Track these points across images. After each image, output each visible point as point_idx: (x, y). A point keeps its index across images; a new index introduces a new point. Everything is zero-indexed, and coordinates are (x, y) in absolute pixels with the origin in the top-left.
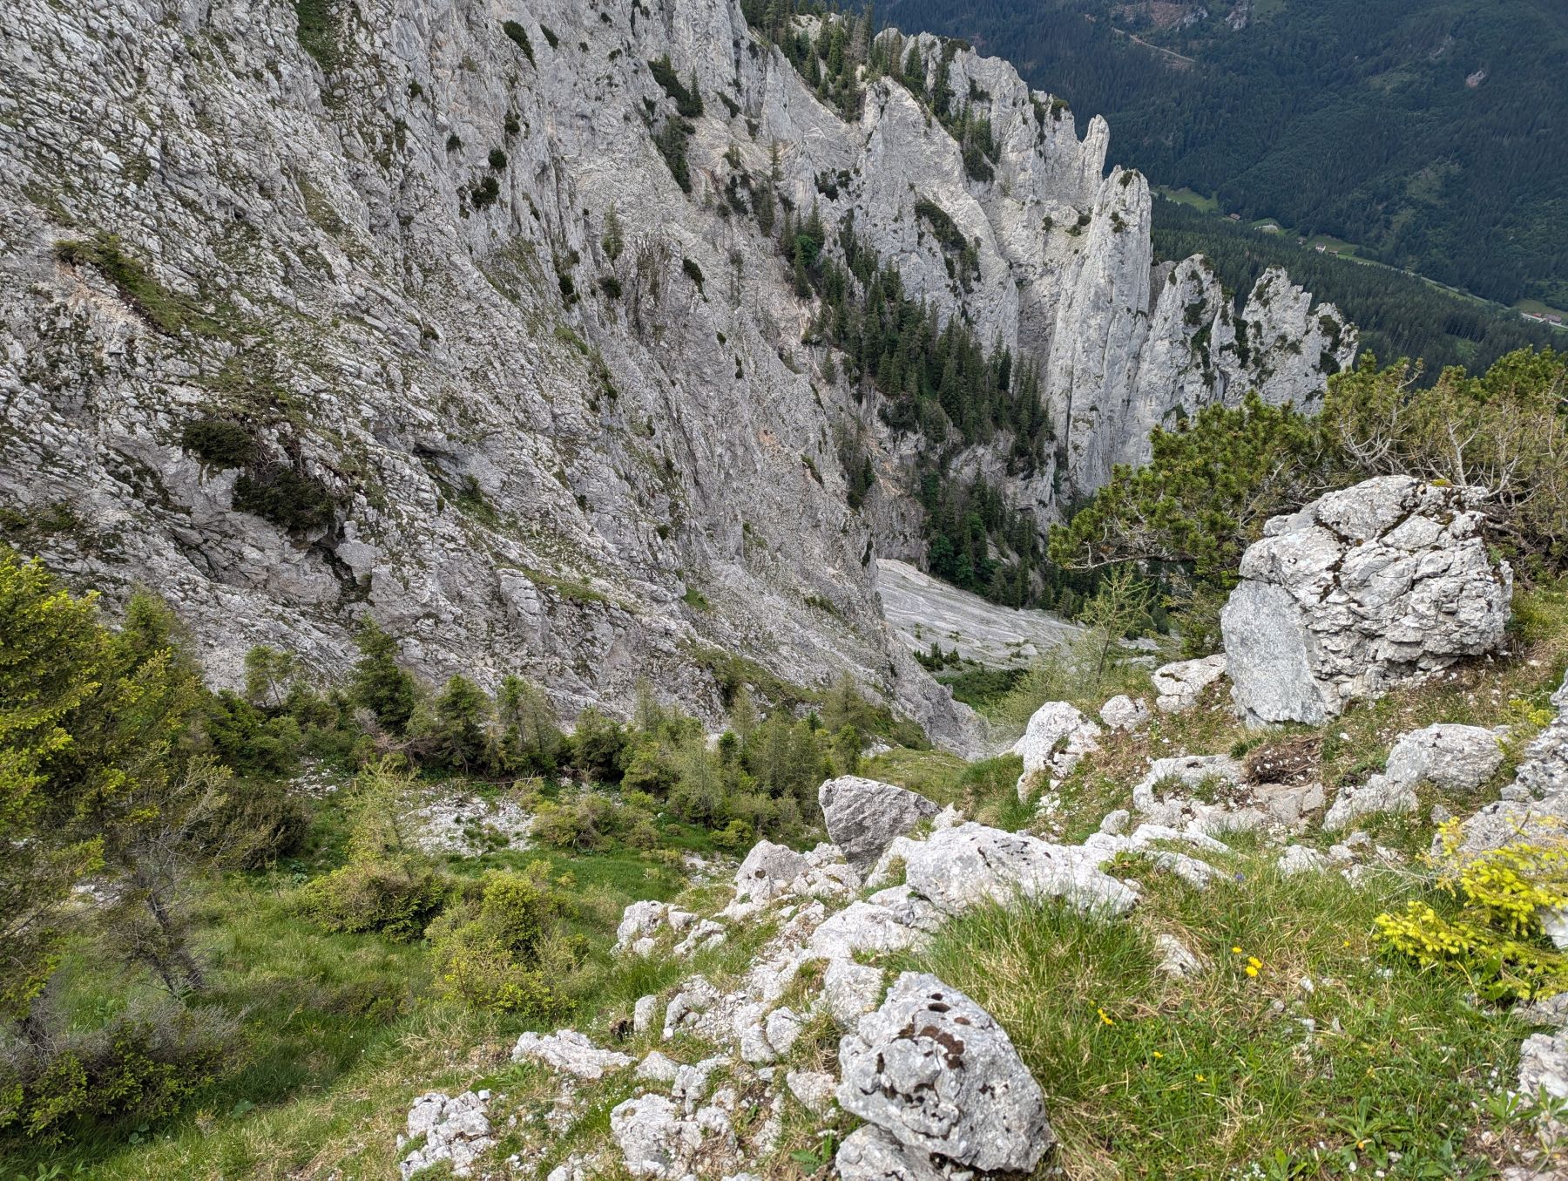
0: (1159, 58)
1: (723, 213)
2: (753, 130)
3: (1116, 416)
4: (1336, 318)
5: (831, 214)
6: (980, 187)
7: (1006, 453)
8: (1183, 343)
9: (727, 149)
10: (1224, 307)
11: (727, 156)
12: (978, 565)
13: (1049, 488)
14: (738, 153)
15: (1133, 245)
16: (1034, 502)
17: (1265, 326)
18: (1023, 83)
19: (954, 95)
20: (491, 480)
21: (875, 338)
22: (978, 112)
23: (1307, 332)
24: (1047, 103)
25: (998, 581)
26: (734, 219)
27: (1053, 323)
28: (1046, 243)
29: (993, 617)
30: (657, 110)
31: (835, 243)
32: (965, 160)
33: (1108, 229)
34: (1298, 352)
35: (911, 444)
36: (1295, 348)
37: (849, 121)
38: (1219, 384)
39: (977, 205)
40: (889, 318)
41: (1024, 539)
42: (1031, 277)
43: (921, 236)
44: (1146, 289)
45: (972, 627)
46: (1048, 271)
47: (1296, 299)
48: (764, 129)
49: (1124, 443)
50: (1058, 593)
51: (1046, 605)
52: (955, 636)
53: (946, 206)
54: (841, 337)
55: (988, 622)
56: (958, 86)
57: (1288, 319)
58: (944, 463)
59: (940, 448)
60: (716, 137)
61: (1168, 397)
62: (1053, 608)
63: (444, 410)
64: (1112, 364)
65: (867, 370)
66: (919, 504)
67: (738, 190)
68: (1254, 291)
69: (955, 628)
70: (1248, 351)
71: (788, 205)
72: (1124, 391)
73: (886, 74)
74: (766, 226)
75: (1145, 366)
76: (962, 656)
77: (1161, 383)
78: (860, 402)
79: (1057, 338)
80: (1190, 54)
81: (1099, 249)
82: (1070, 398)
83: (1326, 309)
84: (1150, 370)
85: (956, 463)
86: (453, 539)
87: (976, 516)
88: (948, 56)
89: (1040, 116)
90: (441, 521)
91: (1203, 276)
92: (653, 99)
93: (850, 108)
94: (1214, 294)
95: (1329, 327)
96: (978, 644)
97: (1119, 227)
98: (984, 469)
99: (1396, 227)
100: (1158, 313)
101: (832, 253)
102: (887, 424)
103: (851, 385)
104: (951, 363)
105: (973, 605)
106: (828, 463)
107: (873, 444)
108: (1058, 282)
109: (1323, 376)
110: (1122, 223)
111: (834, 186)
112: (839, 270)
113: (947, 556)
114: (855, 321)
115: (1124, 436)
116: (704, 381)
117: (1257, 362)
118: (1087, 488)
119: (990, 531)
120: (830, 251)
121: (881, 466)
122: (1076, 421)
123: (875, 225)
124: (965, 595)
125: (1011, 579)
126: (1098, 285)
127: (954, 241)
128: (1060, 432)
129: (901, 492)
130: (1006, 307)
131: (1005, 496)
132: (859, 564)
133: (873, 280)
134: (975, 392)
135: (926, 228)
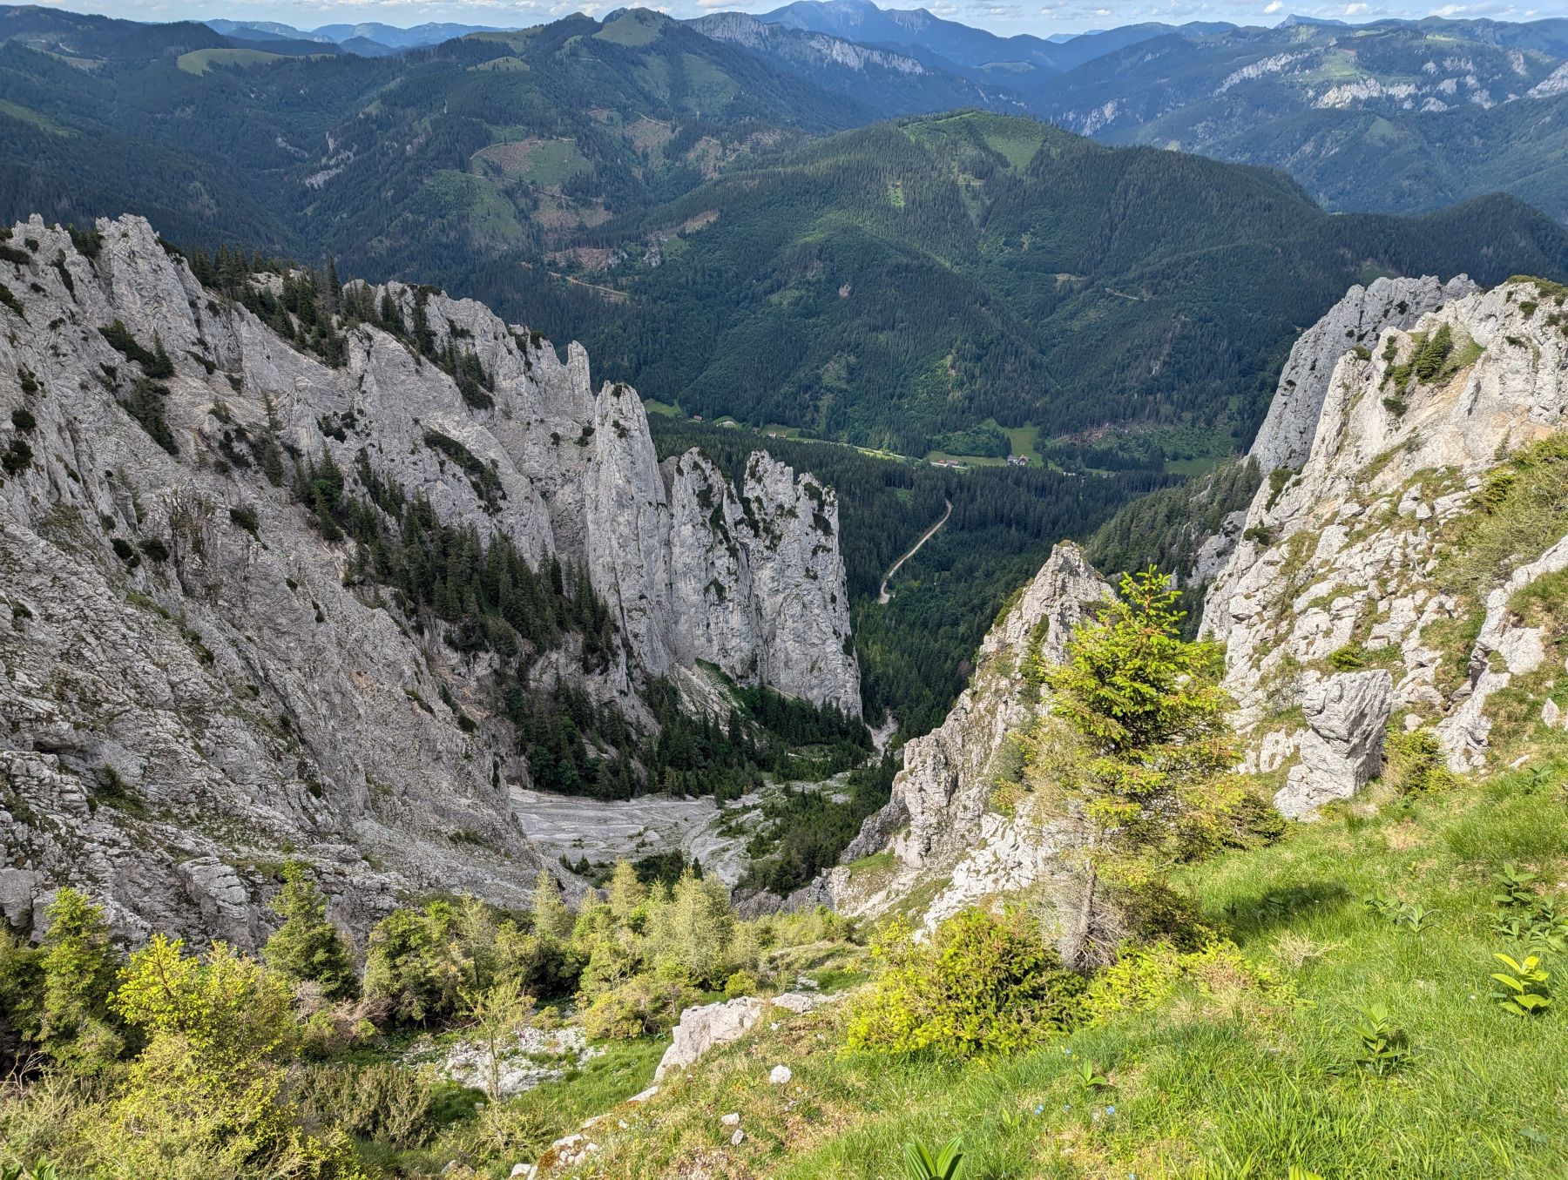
0: (597, 293)
1: (222, 469)
2: (237, 384)
3: (663, 599)
4: (816, 484)
5: (344, 455)
6: (482, 414)
7: (579, 653)
8: (703, 525)
9: (211, 406)
10: (728, 488)
11: (212, 412)
12: (580, 767)
13: (625, 677)
14: (226, 409)
15: (638, 447)
16: (616, 694)
17: (764, 499)
18: (499, 320)
19: (435, 335)
20: (129, 768)
21: (423, 567)
22: (463, 347)
23: (798, 499)
24: (525, 334)
25: (604, 778)
26: (236, 474)
27: (585, 527)
28: (558, 456)
29: (608, 814)
30: (119, 375)
31: (356, 482)
32: (463, 392)
33: (613, 436)
34: (797, 517)
35: (485, 664)
36: (792, 513)
37: (335, 367)
38: (742, 554)
39: (485, 430)
40: (431, 547)
41: (616, 731)
42: (552, 488)
43: (442, 464)
44: (660, 483)
45: (592, 830)
46: (567, 480)
47: (782, 473)
48: (249, 383)
49: (676, 623)
50: (662, 774)
51: (654, 789)
52: (578, 844)
53: (454, 434)
54: (386, 573)
55: (605, 821)
56: (438, 326)
57: (780, 490)
58: (522, 676)
59: (514, 663)
60: (196, 395)
61: (703, 574)
62: (660, 790)
63: (61, 697)
64: (648, 553)
65: (422, 600)
66: (508, 722)
67: (235, 444)
68: (748, 471)
69: (576, 836)
70: (757, 522)
71: (294, 452)
72: (664, 575)
73: (364, 321)
74: (275, 476)
75: (676, 550)
76: (591, 861)
77: (694, 563)
78: (422, 633)
79: (592, 539)
80: (622, 289)
81: (610, 454)
82: (618, 592)
83: (806, 478)
84: (682, 553)
85: (533, 673)
86: (114, 843)
87: (567, 720)
88: (421, 299)
89: (522, 346)
90: (96, 825)
91: (704, 465)
92: (111, 364)
93: (335, 355)
94: (717, 479)
95: (813, 493)
96: (603, 845)
97: (623, 433)
98: (562, 673)
99: (824, 411)
100: (675, 502)
101: (354, 492)
102: (456, 649)
103: (409, 618)
104: (505, 578)
105: (587, 809)
106: (429, 693)
107: (446, 672)
108: (580, 488)
109: (820, 532)
110: (624, 429)
111: (340, 429)
112: (366, 508)
113: (548, 766)
114: (396, 555)
115: (675, 616)
116: (280, 633)
117: (767, 530)
118: (656, 671)
119: (583, 731)
120: (352, 491)
121: (460, 693)
122: (629, 611)
123: (393, 460)
124: (574, 801)
125: (616, 773)
126: (617, 486)
127: (473, 466)
128: (619, 623)
129: (487, 713)
130: (537, 519)
131: (589, 694)
132: (490, 788)
133: (404, 512)
134: (535, 601)
135: (443, 456)
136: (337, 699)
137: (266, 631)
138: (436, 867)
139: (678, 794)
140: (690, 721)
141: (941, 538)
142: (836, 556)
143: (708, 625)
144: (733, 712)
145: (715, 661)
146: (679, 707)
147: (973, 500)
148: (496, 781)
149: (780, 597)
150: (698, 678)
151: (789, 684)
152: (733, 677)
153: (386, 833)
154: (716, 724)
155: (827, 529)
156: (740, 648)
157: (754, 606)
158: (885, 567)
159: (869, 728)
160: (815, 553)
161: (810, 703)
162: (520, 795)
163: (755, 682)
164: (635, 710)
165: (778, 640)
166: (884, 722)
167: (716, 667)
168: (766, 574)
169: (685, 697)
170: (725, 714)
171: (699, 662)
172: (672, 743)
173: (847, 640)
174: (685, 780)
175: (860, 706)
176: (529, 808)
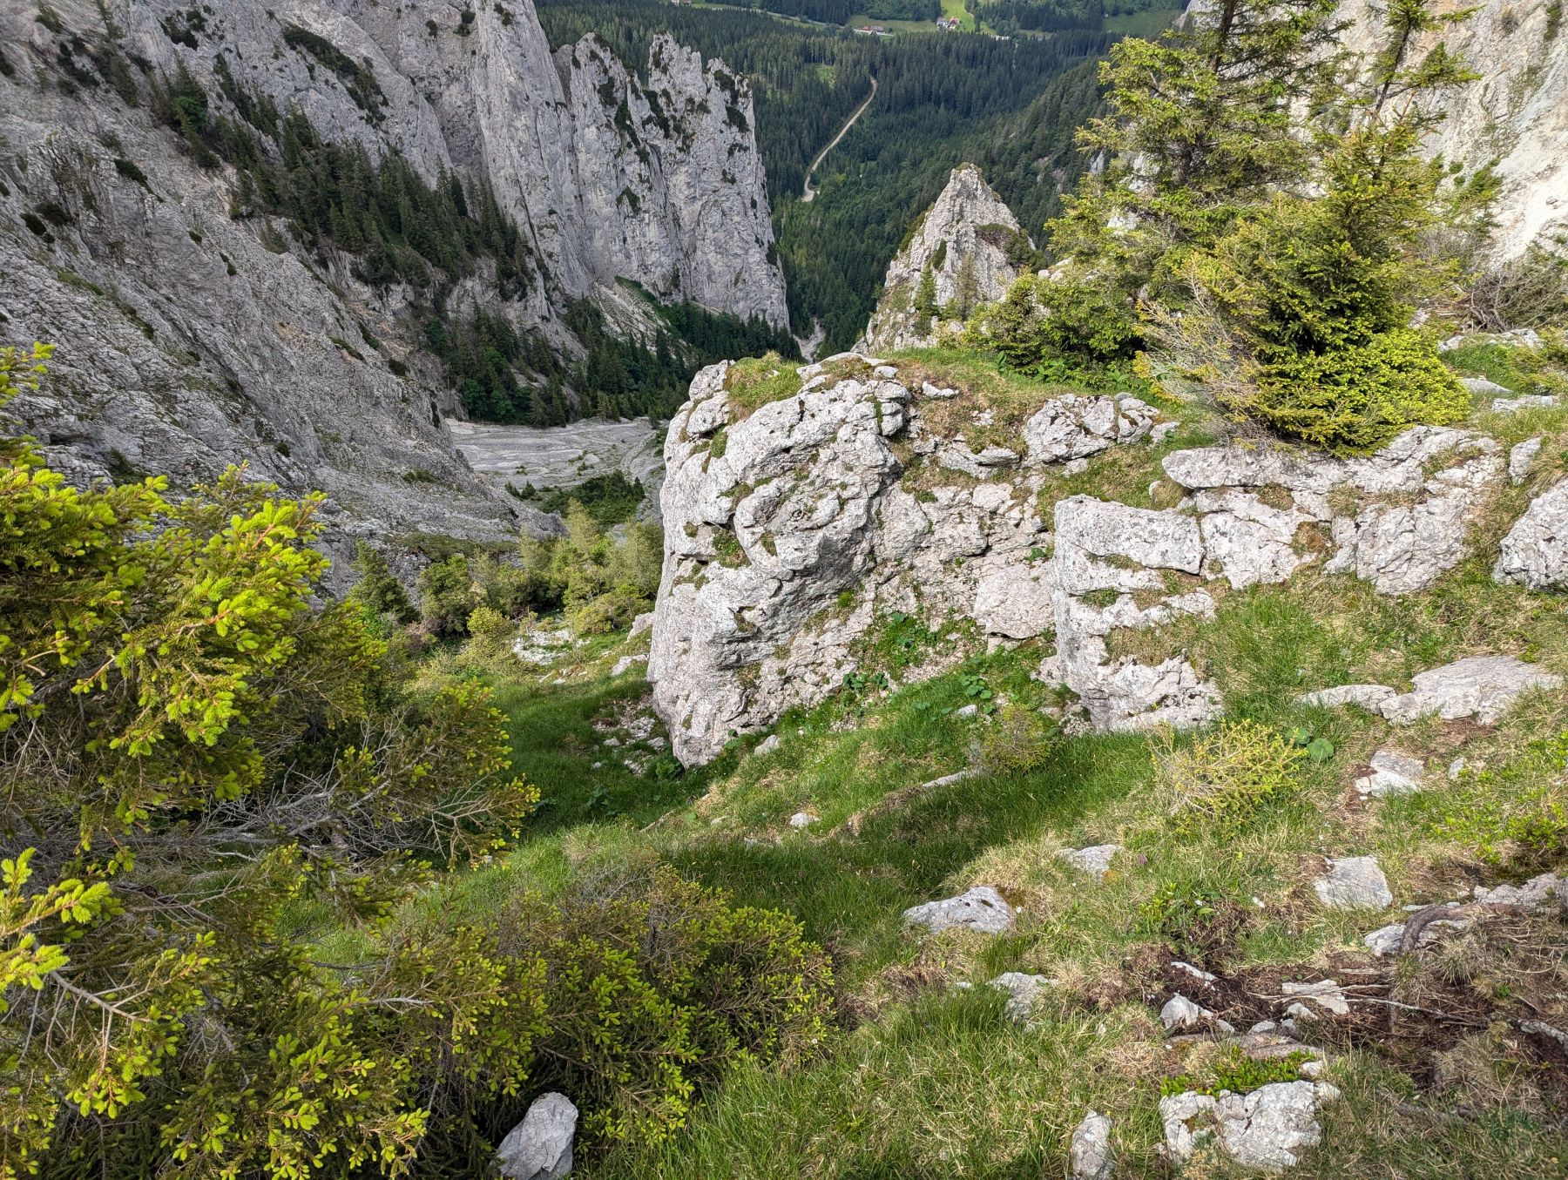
1: (68, 90)
3: (574, 214)
4: (727, 71)
5: (200, 62)
7: (494, 279)
8: (608, 126)
9: (36, 12)
10: (632, 81)
11: (39, 19)
12: (512, 397)
13: (544, 302)
14: (54, 15)
15: (526, 35)
16: (538, 320)
17: (672, 93)
20: (130, 448)
21: (314, 193)
23: (708, 91)
25: (538, 407)
26: (85, 95)
27: (479, 134)
28: (438, 49)
29: (547, 440)
31: (220, 97)
33: (497, 23)
34: (708, 112)
35: (399, 296)
36: (704, 108)
38: (653, 159)
39: (351, 22)
40: (317, 169)
41: (543, 359)
42: (437, 89)
43: (311, 69)
44: (556, 79)
45: (533, 457)
46: (452, 78)
47: (689, 60)
49: (591, 239)
50: (594, 399)
51: (589, 413)
52: (522, 471)
53: (317, 28)
54: (275, 202)
55: (545, 448)
57: (689, 81)
58: (439, 307)
59: (429, 293)
61: (614, 183)
62: (594, 414)
64: (552, 162)
65: (319, 231)
66: (433, 356)
67: (75, 58)
68: (651, 60)
70: (666, 120)
71: (144, 65)
72: (572, 187)
74: (129, 95)
75: (582, 157)
76: (536, 486)
77: (603, 170)
78: (326, 267)
79: (489, 148)
81: (496, 46)
82: (526, 207)
83: (716, 65)
84: (588, 160)
85: (450, 303)
87: (492, 350)
91: (602, 54)
94: (617, 70)
95: (725, 83)
96: (545, 470)
97: (507, 19)
98: (479, 301)
100: (574, 100)
101: (220, 110)
102: (366, 283)
103: (309, 251)
105: (525, 437)
106: (353, 337)
107: (359, 307)
108: (467, 88)
109: (735, 129)
110: (508, 14)
111: (188, 32)
112: (237, 127)
113: (480, 398)
114: (282, 182)
115: (588, 232)
116: (196, 290)
117: (678, 129)
118: (576, 292)
119: (510, 361)
120: (218, 108)
121: (378, 328)
122: (540, 228)
123: (255, 67)
124: (512, 430)
125: (548, 400)
126: (509, 84)
127: (345, 67)
128: (532, 244)
129: (410, 348)
130: (425, 128)
131: (510, 322)
132: (432, 428)
133: (280, 129)
134: (439, 225)
135: (311, 59)
136: (267, 352)
137: (180, 288)
138: (399, 507)
139: (613, 417)
140: (617, 344)
141: (866, 122)
142: (753, 155)
143: (625, 240)
144: (659, 332)
145: (636, 278)
146: (604, 329)
147: (898, 75)
148: (436, 422)
149: (698, 205)
150: (620, 298)
151: (713, 298)
152: (656, 294)
153: (344, 478)
154: (644, 345)
155: (743, 127)
156: (661, 263)
157: (670, 216)
158: (807, 160)
159: (797, 339)
160: (731, 153)
161: (736, 317)
162: (459, 428)
163: (679, 299)
164: (559, 336)
165: (699, 253)
166: (812, 331)
167: (637, 285)
168: (680, 179)
169: (609, 318)
170: (651, 334)
171: (619, 280)
172: (601, 367)
173: (771, 247)
174: (618, 403)
175: (787, 317)
176: (468, 439)
